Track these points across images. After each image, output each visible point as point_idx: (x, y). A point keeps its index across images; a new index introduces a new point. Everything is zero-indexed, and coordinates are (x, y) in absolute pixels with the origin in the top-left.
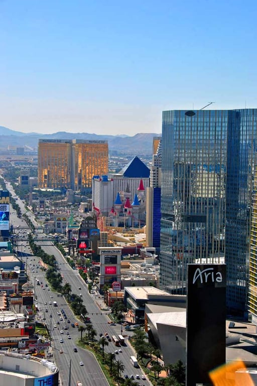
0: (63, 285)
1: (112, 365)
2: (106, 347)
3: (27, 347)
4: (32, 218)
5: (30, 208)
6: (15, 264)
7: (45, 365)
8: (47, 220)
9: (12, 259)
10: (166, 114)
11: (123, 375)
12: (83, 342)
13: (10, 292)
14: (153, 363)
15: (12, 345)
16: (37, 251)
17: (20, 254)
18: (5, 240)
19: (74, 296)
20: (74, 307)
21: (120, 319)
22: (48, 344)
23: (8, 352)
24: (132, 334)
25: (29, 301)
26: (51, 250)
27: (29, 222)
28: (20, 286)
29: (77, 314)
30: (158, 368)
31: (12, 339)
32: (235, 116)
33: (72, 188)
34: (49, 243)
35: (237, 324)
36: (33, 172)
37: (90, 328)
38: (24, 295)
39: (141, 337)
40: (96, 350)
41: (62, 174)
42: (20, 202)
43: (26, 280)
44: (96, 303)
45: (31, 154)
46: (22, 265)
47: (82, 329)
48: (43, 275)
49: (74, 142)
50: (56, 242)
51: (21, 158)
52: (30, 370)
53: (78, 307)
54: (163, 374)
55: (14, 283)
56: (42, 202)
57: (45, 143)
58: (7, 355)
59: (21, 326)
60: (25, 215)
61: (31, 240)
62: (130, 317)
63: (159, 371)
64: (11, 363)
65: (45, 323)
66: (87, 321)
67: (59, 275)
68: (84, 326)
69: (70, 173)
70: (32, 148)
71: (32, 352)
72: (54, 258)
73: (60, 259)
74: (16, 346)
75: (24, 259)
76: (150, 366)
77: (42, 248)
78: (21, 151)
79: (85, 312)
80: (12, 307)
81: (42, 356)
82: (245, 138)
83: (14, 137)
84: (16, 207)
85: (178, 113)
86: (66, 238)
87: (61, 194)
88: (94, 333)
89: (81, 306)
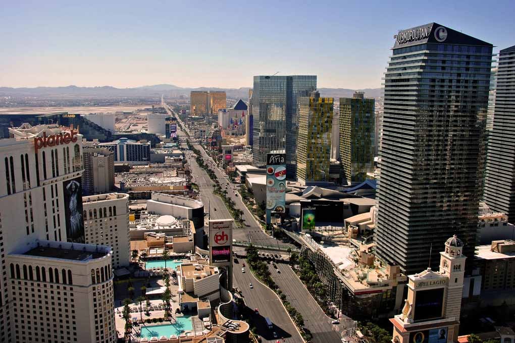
0: (204, 164)
1: (230, 203)
2: (226, 194)
3: (188, 195)
4: (188, 131)
5: (187, 126)
6: (180, 154)
7: (197, 203)
8: (196, 132)
9: (178, 152)
10: (255, 78)
11: (235, 207)
12: (215, 192)
13: (178, 168)
14: (250, 201)
15: (181, 193)
16: (191, 148)
17: (183, 149)
18: (175, 142)
19: (210, 170)
20: (210, 175)
21: (234, 182)
22: (198, 193)
23: (179, 197)
24: (239, 188)
25: (188, 173)
26: (198, 147)
27: (186, 133)
28: (183, 165)
29: (212, 179)
30: (252, 204)
31: (181, 191)
32: (290, 79)
33: (208, 115)
34: (196, 144)
35: (291, 182)
36: (188, 108)
37: (218, 185)
38: (185, 169)
39: (244, 189)
40: (222, 196)
41: (203, 109)
42: (182, 124)
43: (186, 162)
44: (220, 173)
45: (187, 99)
46: (183, 155)
47: (214, 186)
48: (193, 160)
49: (209, 92)
50: (200, 143)
51: (183, 100)
52: (190, 205)
53: (212, 175)
54: (254, 207)
55: (180, 164)
56: (193, 123)
57: (194, 93)
58: (178, 198)
59: (185, 184)
60: (184, 130)
61: (188, 142)
62: (238, 180)
63: (253, 205)
64: (181, 201)
65: (196, 183)
66: (217, 182)
67: (202, 160)
68: (216, 184)
69: (207, 108)
70: (187, 95)
71: (191, 197)
72: (199, 151)
73: (203, 151)
74: (183, 194)
75: (185, 152)
76: (248, 203)
77: (194, 146)
78: (182, 97)
79: (216, 178)
80: (179, 175)
81: (195, 199)
82: (295, 90)
83: (178, 90)
84: (180, 126)
85: (261, 77)
86: (205, 141)
87: (202, 118)
88: (220, 188)
89: (214, 174)
